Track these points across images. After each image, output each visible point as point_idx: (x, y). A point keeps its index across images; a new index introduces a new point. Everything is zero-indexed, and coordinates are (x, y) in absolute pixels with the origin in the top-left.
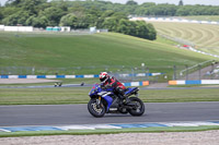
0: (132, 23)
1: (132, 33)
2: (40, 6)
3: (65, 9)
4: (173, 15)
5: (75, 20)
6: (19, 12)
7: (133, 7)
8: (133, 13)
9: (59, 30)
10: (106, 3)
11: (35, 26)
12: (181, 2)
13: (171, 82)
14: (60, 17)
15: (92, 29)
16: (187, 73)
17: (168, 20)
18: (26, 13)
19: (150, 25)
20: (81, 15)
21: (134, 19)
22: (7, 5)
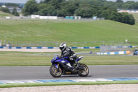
0: (120, 14)
1: (120, 20)
2: (62, 3)
3: (77, 5)
5: (83, 12)
6: (49, 7)
8: (121, 7)
9: (74, 18)
10: (103, 1)
11: (59, 16)
14: (74, 10)
15: (95, 18)
18: (53, 7)
19: (131, 15)
20: (87, 9)
21: (121, 11)
22: (41, 2)
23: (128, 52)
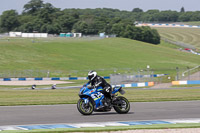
0: (138, 29)
1: (138, 38)
2: (53, 14)
3: (77, 16)
4: (175, 21)
5: (85, 26)
6: (35, 19)
7: (138, 14)
8: (139, 19)
9: (71, 36)
10: (114, 11)
11: (49, 33)
12: (183, 9)
13: (174, 83)
14: (72, 24)
15: (102, 35)
16: (189, 74)
17: (170, 25)
18: (41, 21)
19: (155, 31)
20: (89, 22)
21: (140, 25)
22: (24, 14)
23: (151, 84)
